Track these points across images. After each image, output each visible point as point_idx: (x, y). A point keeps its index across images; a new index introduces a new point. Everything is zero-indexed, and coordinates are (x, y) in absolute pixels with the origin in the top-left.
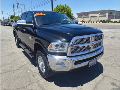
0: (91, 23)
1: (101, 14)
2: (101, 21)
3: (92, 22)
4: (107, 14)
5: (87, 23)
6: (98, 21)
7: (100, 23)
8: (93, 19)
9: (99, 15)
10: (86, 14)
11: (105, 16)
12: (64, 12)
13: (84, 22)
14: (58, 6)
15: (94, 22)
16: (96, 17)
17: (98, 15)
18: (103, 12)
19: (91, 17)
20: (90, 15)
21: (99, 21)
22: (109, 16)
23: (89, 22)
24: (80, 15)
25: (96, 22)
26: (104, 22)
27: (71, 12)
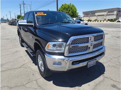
0: (98, 21)
1: (108, 12)
2: (109, 20)
3: (99, 21)
4: (115, 13)
5: (93, 21)
6: (105, 20)
7: (107, 21)
8: (99, 18)
9: (107, 13)
10: (93, 13)
11: (113, 15)
12: (69, 11)
13: (91, 21)
14: (63, 5)
15: (101, 21)
16: (104, 15)
17: (105, 13)
18: (110, 11)
19: (98, 16)
20: (96, 14)
21: (107, 19)
22: (117, 15)
23: (95, 21)
24: (86, 14)
25: (104, 21)
26: (111, 20)
27: (76, 11)
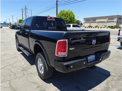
0: (98, 28)
1: (109, 19)
2: (109, 27)
3: (100, 28)
4: (116, 20)
5: (94, 28)
6: (106, 26)
7: (107, 28)
8: (100, 25)
9: (107, 20)
10: (94, 20)
11: (114, 22)
13: (91, 27)
16: (104, 22)
18: (111, 18)
19: (99, 22)
20: (97, 21)
22: (117, 22)
23: (96, 27)
24: (87, 20)
25: (104, 28)
26: (112, 27)
27: (74, 17)
